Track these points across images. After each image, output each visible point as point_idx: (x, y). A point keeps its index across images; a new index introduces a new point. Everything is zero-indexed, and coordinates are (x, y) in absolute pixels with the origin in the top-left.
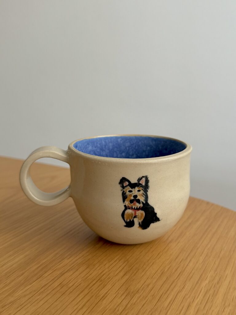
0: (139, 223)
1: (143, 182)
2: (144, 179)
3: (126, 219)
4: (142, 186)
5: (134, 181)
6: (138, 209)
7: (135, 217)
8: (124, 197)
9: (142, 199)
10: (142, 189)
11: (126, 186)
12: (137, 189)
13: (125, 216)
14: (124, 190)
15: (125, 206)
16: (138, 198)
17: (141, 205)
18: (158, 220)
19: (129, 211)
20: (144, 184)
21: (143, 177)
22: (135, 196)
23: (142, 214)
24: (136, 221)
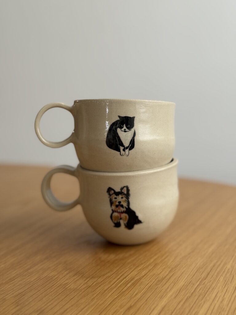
2: (125, 189)
16: (122, 203)
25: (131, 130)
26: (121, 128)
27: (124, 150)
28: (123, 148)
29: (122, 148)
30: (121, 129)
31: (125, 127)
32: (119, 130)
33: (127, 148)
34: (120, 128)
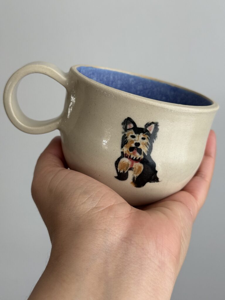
0: (134, 178)
1: (151, 129)
2: (153, 125)
3: (119, 169)
4: (149, 134)
5: (141, 124)
6: (136, 160)
7: (131, 169)
8: (124, 142)
9: (145, 150)
10: (148, 138)
11: (130, 129)
12: (142, 135)
13: (119, 165)
14: (126, 133)
15: (122, 153)
16: (141, 147)
17: (142, 157)
18: (156, 180)
19: (125, 160)
20: (151, 132)
21: (153, 123)
22: (138, 144)
23: (140, 168)
24: (131, 175)
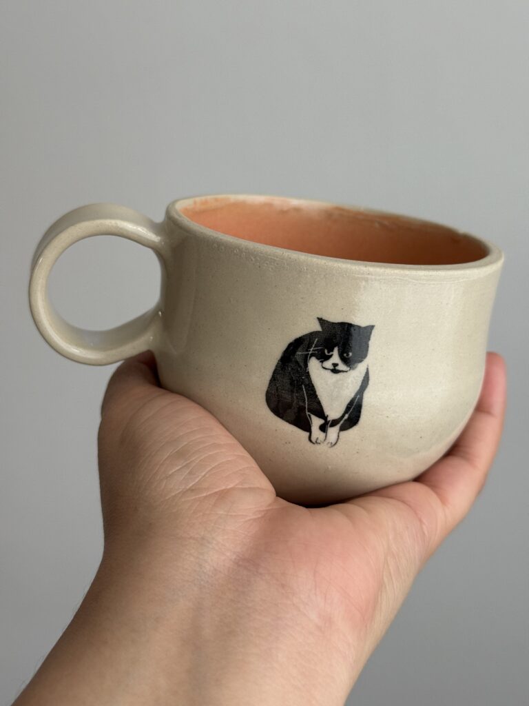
25: (353, 369)
26: (323, 358)
27: (323, 428)
28: (321, 422)
29: (316, 422)
30: (322, 362)
31: (336, 358)
32: (314, 365)
33: (334, 423)
34: (318, 359)
